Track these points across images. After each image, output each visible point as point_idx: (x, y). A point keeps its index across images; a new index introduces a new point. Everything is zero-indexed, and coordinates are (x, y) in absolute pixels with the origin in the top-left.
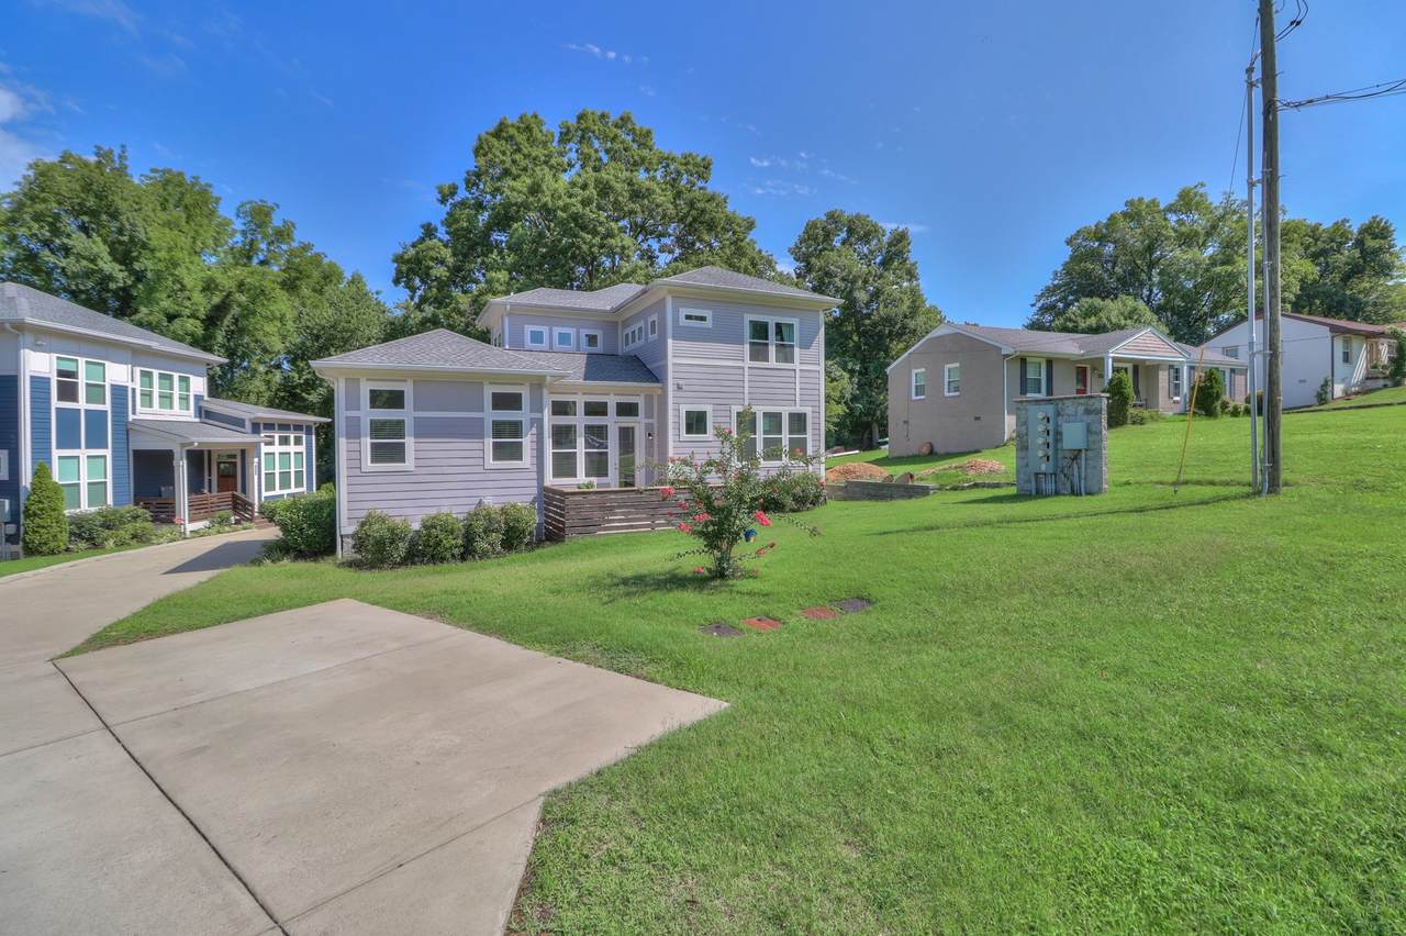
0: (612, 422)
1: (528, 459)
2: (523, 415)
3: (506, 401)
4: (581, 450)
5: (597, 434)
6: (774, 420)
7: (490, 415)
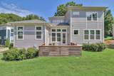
0: (62, 33)
1: (42, 39)
2: (42, 31)
3: (39, 28)
4: (56, 37)
5: (59, 35)
6: (92, 32)
7: (36, 31)
